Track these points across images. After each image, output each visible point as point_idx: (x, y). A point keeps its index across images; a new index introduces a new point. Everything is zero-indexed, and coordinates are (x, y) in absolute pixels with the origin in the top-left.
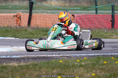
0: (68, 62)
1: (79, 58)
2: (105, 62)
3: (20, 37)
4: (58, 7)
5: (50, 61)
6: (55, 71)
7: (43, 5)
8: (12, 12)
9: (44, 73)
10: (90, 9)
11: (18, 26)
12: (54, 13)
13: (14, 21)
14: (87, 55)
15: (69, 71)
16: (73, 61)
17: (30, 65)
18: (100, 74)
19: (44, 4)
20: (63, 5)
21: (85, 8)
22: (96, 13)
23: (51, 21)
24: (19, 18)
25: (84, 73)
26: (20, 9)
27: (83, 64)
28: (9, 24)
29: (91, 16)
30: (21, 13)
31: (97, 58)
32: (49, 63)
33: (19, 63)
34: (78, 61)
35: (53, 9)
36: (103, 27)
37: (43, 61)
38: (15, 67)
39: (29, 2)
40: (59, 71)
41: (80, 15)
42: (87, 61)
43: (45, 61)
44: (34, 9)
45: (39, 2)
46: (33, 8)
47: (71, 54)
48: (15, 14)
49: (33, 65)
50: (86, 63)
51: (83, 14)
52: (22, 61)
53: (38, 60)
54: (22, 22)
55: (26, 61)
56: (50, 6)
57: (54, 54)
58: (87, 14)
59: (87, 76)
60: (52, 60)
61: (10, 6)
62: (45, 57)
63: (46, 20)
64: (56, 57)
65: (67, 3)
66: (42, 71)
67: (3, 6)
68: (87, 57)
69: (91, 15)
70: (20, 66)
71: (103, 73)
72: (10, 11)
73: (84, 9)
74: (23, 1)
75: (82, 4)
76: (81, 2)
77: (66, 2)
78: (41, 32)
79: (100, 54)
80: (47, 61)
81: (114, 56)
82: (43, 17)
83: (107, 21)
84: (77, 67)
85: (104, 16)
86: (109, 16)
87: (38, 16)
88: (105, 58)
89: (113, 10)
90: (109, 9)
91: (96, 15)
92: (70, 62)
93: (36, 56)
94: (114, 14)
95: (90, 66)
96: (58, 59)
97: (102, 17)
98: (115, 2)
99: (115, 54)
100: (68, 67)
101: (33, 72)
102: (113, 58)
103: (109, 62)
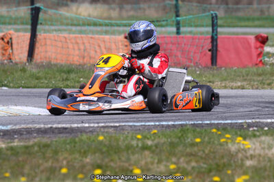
0: (117, 140)
1: (140, 130)
2: (198, 140)
3: (11, 85)
4: (94, 19)
5: (77, 137)
6: (88, 160)
7: (60, 15)
9: (65, 162)
10: (164, 23)
11: (5, 61)
12: (85, 32)
14: (157, 123)
15: (120, 159)
17: (33, 146)
18: (185, 166)
19: (63, 12)
20: (105, 15)
21: (153, 21)
22: (178, 33)
23: (79, 49)
24: (8, 43)
25: (152, 163)
26: (10, 24)
27: (149, 143)
29: (166, 39)
30: (12, 32)
31: (180, 129)
32: (75, 143)
33: (9, 141)
34: (139, 137)
35: (84, 25)
36: (192, 64)
37: (62, 137)
39: (30, 7)
40: (97, 158)
42: (159, 137)
43: (66, 137)
44: (41, 24)
45: (51, 8)
46: (39, 22)
47: (123, 122)
49: (39, 146)
50: (156, 141)
52: (16, 136)
53: (51, 136)
54: (15, 51)
55: (24, 136)
56: (77, 16)
57: (86, 123)
59: (158, 170)
60: (82, 135)
62: (66, 129)
63: (68, 48)
64: (91, 129)
65: (114, 9)
66: (61, 158)
68: (159, 129)
69: (167, 37)
70: (12, 149)
71: (194, 164)
74: (16, 7)
75: (147, 12)
76: (144, 9)
77: (111, 8)
78: (57, 74)
79: (187, 122)
80: (71, 136)
81: (217, 126)
82: (61, 41)
83: (201, 51)
84: (137, 149)
85: (194, 38)
86: (205, 39)
87: (50, 39)
88: (198, 130)
89: (214, 26)
90: (205, 24)
91: (178, 36)
92: (122, 138)
93: (46, 126)
94: (216, 35)
95: (164, 148)
96: (94, 133)
97: (191, 40)
98: (219, 8)
99: (220, 122)
100: (117, 150)
101: (41, 162)
102: (214, 130)
103: (206, 139)
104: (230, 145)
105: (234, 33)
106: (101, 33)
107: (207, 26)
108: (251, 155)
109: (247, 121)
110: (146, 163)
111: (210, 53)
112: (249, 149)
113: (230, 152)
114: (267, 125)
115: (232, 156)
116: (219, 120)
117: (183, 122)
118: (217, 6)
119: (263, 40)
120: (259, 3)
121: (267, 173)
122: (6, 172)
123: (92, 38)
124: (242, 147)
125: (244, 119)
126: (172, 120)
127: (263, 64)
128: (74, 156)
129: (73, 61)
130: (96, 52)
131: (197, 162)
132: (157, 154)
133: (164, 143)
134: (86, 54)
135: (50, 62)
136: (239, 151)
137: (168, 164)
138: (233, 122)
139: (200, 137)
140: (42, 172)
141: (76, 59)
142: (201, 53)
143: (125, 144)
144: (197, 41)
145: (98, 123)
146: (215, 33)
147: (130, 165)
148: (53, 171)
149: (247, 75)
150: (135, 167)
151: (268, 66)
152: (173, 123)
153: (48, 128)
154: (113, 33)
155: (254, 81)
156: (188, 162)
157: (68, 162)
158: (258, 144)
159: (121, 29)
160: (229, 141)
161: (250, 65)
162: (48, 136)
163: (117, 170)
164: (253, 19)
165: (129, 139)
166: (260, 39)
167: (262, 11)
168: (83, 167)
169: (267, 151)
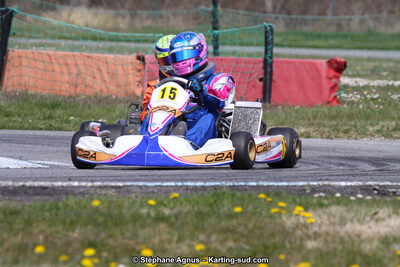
0: (120, 207)
1: (153, 192)
2: (238, 209)
4: (93, 30)
5: (61, 200)
6: (76, 234)
7: (44, 22)
9: (41, 237)
12: (79, 48)
14: (180, 184)
15: (122, 234)
16: (134, 202)
18: (219, 247)
19: (48, 18)
20: (110, 24)
22: (215, 53)
23: (70, 73)
25: (170, 242)
27: (167, 212)
31: (212, 193)
32: (58, 209)
34: (152, 202)
35: (77, 38)
37: (38, 201)
42: (181, 203)
43: (45, 200)
44: (14, 34)
45: (31, 13)
46: (12, 31)
47: (130, 180)
49: (4, 213)
50: (176, 211)
53: (23, 198)
56: (68, 25)
57: (74, 181)
59: (179, 251)
60: (68, 199)
62: (44, 188)
63: (53, 71)
64: (82, 190)
65: (123, 17)
66: (36, 231)
68: (181, 191)
71: (230, 244)
75: (172, 22)
76: (168, 18)
77: (118, 14)
78: (36, 108)
79: (224, 183)
80: (52, 200)
81: (267, 190)
82: (43, 61)
83: (247, 80)
84: (148, 221)
85: (238, 62)
86: (255, 63)
87: (27, 57)
88: (238, 194)
89: (268, 44)
90: (255, 41)
91: (216, 58)
92: (126, 204)
93: (16, 184)
94: (271, 57)
95: (188, 219)
96: (86, 196)
97: (234, 65)
98: (277, 18)
99: (272, 184)
100: (118, 222)
101: (5, 235)
102: (262, 196)
103: (250, 208)
104: (284, 218)
105: (297, 56)
106: (103, 50)
107: (258, 45)
108: (315, 233)
109: (311, 183)
110: (161, 241)
111: (261, 84)
112: (312, 224)
113: (284, 228)
114: (340, 189)
115: (286, 233)
116: (271, 181)
117: (217, 183)
118: (273, 16)
119: (339, 67)
120: (336, 14)
121: (337, 260)
123: (88, 57)
124: (302, 220)
125: (307, 181)
126: (202, 180)
127: (338, 102)
128: (55, 228)
129: (60, 90)
130: (94, 78)
131: (235, 241)
132: (177, 229)
133: (189, 212)
134: (80, 81)
135: (26, 90)
136: (297, 226)
137: (194, 243)
138: (290, 184)
139: (242, 205)
140: (7, 250)
141: (64, 88)
142: (248, 83)
143: (130, 213)
144: (243, 65)
145: (92, 181)
146: (269, 55)
147: (137, 244)
148: (23, 250)
149: (315, 118)
150: (143, 246)
151: (345, 106)
152: (202, 184)
153: (19, 187)
154: (121, 51)
155: (324, 126)
156: (223, 242)
157: (46, 237)
158: (325, 217)
159: (132, 45)
160: (284, 212)
161: (319, 104)
162: (18, 199)
163: (118, 250)
164: (326, 37)
165: (137, 205)
166: (335, 65)
167: (339, 26)
168: (68, 244)
169: (338, 228)
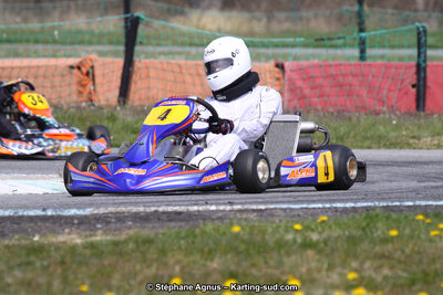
0: (263, 232)
1: (299, 215)
2: (394, 233)
5: (198, 227)
6: (215, 264)
7: (172, 29)
8: (63, 53)
9: (177, 268)
10: (340, 42)
11: (84, 104)
13: (70, 85)
14: (328, 205)
15: (266, 263)
17: (125, 242)
18: (374, 275)
19: (177, 24)
20: (245, 28)
21: (323, 39)
22: (362, 57)
24: (87, 74)
25: (319, 270)
26: (90, 43)
27: (315, 237)
28: (53, 97)
29: (342, 68)
30: (94, 56)
31: (364, 215)
32: (195, 236)
33: (88, 233)
34: (298, 227)
36: (385, 109)
37: (173, 228)
38: (73, 249)
39: (123, 16)
40: (230, 262)
41: (304, 63)
42: (330, 227)
43: (180, 227)
44: (141, 43)
45: (158, 18)
46: (138, 40)
47: (272, 203)
48: (73, 61)
49: (137, 242)
50: (325, 235)
51: (316, 61)
52: (99, 226)
53: (157, 225)
54: (98, 88)
55: (113, 226)
56: (199, 31)
57: (212, 204)
58: (331, 62)
59: (329, 281)
60: (205, 224)
61: (56, 33)
62: (180, 213)
63: (184, 82)
64: (220, 214)
65: (259, 20)
66: (171, 261)
67: (32, 32)
68: (330, 214)
69: (344, 65)
70: (92, 246)
71: (386, 271)
72: (57, 51)
73: (320, 42)
74: (101, 16)
75: (313, 24)
76: (309, 20)
77: (253, 18)
79: (377, 203)
80: (188, 226)
81: (425, 210)
82: (173, 72)
83: (399, 87)
84: (294, 247)
85: (388, 67)
86: (407, 68)
87: (155, 68)
88: (394, 216)
89: (421, 46)
90: (405, 43)
91: (363, 63)
92: (270, 229)
93: (148, 210)
94: (425, 61)
95: (339, 245)
96: (225, 221)
97: (383, 70)
98: (429, 16)
99: (430, 203)
100: (261, 249)
101: (138, 267)
102: (420, 217)
103: (407, 231)
107: (409, 47)
110: (310, 270)
111: (414, 90)
116: (428, 200)
117: (369, 204)
118: (426, 14)
122: (83, 283)
126: (351, 200)
128: (192, 258)
131: (391, 268)
132: (327, 255)
133: (338, 237)
137: (345, 271)
139: (397, 228)
140: (140, 284)
142: (400, 90)
143: (274, 239)
144: (393, 70)
145: (232, 204)
146: (423, 58)
147: (282, 273)
150: (290, 277)
152: (352, 205)
153: (151, 213)
156: (377, 269)
157: (182, 269)
159: (270, 51)
162: (151, 225)
165: (281, 230)
168: (207, 275)
